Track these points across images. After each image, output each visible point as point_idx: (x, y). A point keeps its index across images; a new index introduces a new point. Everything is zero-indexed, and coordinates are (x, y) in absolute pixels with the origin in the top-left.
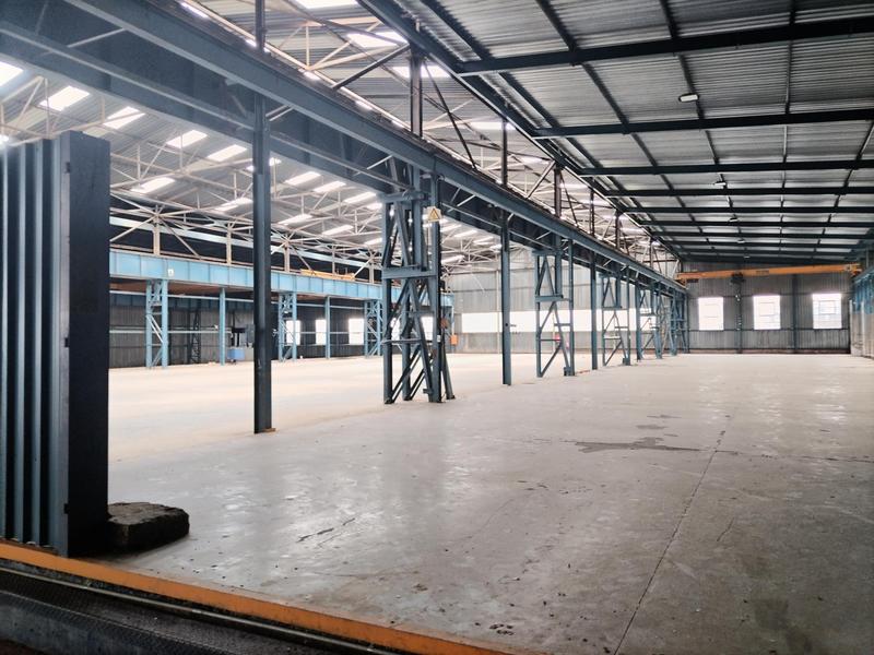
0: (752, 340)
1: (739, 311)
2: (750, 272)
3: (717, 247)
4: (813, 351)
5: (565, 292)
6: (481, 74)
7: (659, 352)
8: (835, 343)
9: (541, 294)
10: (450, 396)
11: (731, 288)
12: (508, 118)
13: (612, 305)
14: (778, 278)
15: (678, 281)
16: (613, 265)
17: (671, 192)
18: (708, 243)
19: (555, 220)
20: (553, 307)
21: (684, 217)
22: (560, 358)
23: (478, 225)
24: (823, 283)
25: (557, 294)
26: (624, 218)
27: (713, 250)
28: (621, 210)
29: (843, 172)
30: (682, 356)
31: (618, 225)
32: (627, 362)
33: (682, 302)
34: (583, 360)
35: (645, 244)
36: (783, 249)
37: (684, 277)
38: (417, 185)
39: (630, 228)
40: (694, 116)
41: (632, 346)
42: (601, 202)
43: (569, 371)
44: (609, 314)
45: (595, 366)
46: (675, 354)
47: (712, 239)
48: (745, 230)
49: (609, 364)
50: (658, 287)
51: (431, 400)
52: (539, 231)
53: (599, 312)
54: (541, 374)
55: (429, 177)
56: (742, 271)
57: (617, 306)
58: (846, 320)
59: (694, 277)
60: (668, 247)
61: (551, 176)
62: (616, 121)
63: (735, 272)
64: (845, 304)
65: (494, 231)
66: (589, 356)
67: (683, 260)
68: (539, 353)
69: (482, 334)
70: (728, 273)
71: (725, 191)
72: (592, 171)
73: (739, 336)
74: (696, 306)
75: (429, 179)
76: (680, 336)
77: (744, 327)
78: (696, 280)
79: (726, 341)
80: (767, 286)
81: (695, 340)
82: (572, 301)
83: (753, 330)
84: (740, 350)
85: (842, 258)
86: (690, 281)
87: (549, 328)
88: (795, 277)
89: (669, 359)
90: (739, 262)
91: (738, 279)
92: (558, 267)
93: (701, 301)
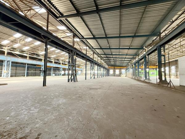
0: (116, 75)
1: (114, 71)
2: (116, 67)
3: (112, 64)
6: (83, 40)
7: (106, 76)
9: (91, 69)
10: (77, 81)
14: (118, 68)
16: (100, 66)
17: (107, 57)
19: (93, 60)
21: (108, 60)
22: (93, 76)
23: (83, 59)
25: (93, 69)
26: (102, 60)
28: (101, 59)
29: (125, 56)
31: (101, 61)
32: (102, 77)
33: (108, 70)
34: (96, 77)
35: (104, 64)
37: (109, 68)
38: (73, 53)
39: (103, 62)
40: (109, 48)
41: (102, 75)
42: (99, 58)
43: (94, 78)
44: (100, 71)
45: (98, 78)
48: (115, 62)
50: (106, 68)
51: (74, 81)
52: (91, 61)
53: (98, 71)
54: (91, 78)
58: (125, 73)
60: (107, 64)
61: (93, 54)
62: (100, 48)
64: (125, 71)
65: (84, 60)
66: (97, 76)
67: (109, 66)
68: (91, 76)
71: (113, 57)
72: (98, 54)
73: (114, 75)
75: (75, 52)
76: (108, 74)
77: (115, 73)
81: (110, 75)
82: (95, 70)
85: (125, 66)
87: (92, 73)
88: (120, 68)
89: (107, 77)
90: (114, 66)
91: (114, 68)
92: (93, 65)
93: (110, 70)
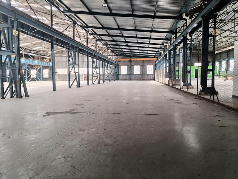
0: (133, 77)
1: (130, 70)
2: (133, 59)
3: (125, 52)
4: (147, 80)
5: (77, 63)
7: (110, 80)
8: (152, 78)
9: (70, 63)
11: (129, 64)
12: (53, 5)
13: (95, 67)
14: (139, 61)
15: (115, 61)
16: (95, 56)
17: (109, 35)
18: (122, 51)
19: (74, 40)
20: (73, 67)
22: (75, 82)
24: (149, 63)
25: (74, 63)
26: (98, 42)
27: (124, 53)
28: (97, 40)
30: (117, 81)
31: (96, 44)
32: (99, 83)
33: (117, 67)
34: (83, 83)
36: (140, 54)
37: (117, 60)
38: (9, 22)
43: (78, 86)
45: (88, 84)
46: (114, 81)
47: (123, 50)
48: (131, 48)
49: (94, 84)
50: (109, 62)
52: (68, 44)
53: (90, 69)
54: (70, 87)
55: (13, 19)
56: (131, 59)
57: (96, 67)
58: (154, 72)
59: (120, 60)
60: (113, 51)
62: (87, 10)
63: (129, 59)
64: (154, 68)
67: (117, 56)
68: (69, 80)
69: (62, 75)
70: (128, 60)
71: (123, 36)
73: (130, 76)
74: (120, 68)
75: (13, 20)
76: (116, 76)
77: (132, 74)
78: (120, 61)
79: (127, 77)
80: (137, 63)
81: (120, 77)
82: (79, 65)
83: (133, 74)
84: (130, 80)
85: (153, 56)
86: (118, 61)
87: (72, 73)
88: (143, 61)
90: (131, 57)
91: (130, 61)
92: (74, 54)
93: (122, 67)
